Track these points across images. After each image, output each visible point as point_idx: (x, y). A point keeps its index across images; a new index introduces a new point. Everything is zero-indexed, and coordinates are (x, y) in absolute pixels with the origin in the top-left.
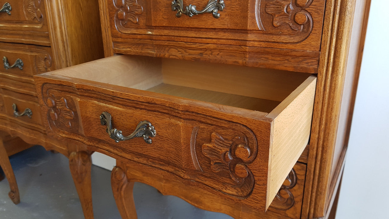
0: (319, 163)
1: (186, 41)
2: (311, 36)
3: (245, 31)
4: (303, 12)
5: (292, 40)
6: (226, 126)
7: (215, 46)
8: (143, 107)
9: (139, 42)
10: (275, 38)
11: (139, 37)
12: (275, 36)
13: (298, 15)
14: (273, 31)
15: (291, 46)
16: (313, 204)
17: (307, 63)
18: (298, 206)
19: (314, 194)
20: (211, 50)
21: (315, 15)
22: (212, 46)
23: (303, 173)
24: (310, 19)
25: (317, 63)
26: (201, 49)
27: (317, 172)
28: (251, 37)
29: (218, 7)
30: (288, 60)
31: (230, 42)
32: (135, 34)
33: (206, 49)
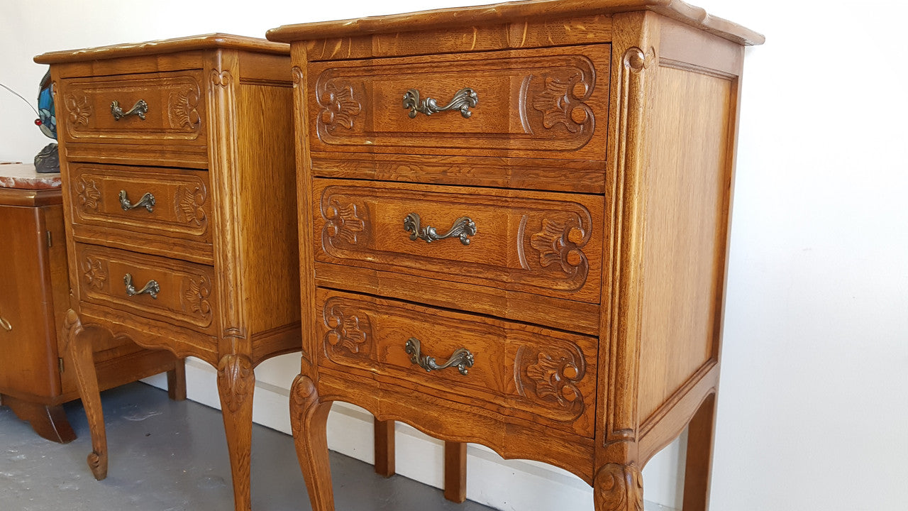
0: (615, 334)
1: (422, 153)
2: (594, 140)
3: (506, 135)
4: (581, 106)
5: (569, 146)
6: (560, 208)
7: (464, 159)
8: (463, 201)
9: (353, 157)
10: (547, 145)
11: (352, 149)
12: (547, 142)
13: (575, 110)
14: (544, 134)
15: (568, 155)
16: (612, 407)
17: (591, 179)
18: (590, 412)
19: (612, 388)
20: (458, 165)
21: (597, 110)
22: (459, 160)
23: (592, 353)
24: (592, 116)
25: (602, 178)
26: (444, 165)
27: (615, 349)
28: (513, 143)
29: (468, 101)
30: (565, 176)
31: (486, 152)
32: (347, 145)
33: (451, 165)
